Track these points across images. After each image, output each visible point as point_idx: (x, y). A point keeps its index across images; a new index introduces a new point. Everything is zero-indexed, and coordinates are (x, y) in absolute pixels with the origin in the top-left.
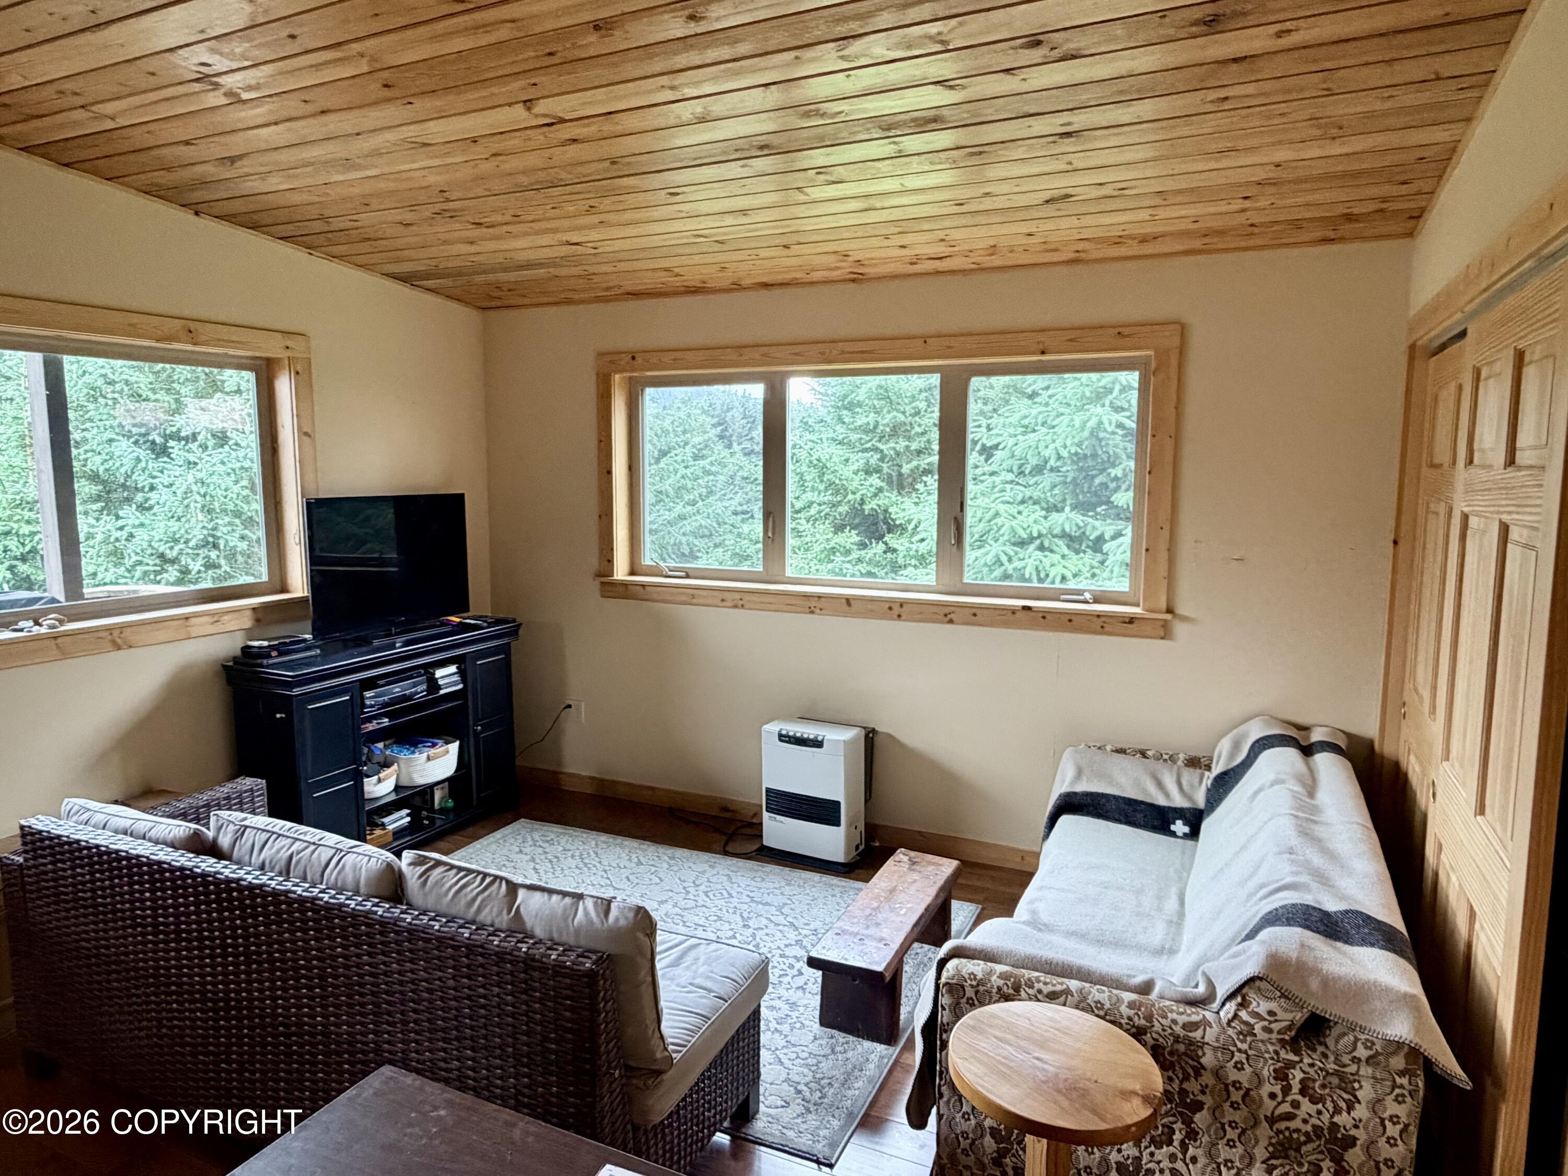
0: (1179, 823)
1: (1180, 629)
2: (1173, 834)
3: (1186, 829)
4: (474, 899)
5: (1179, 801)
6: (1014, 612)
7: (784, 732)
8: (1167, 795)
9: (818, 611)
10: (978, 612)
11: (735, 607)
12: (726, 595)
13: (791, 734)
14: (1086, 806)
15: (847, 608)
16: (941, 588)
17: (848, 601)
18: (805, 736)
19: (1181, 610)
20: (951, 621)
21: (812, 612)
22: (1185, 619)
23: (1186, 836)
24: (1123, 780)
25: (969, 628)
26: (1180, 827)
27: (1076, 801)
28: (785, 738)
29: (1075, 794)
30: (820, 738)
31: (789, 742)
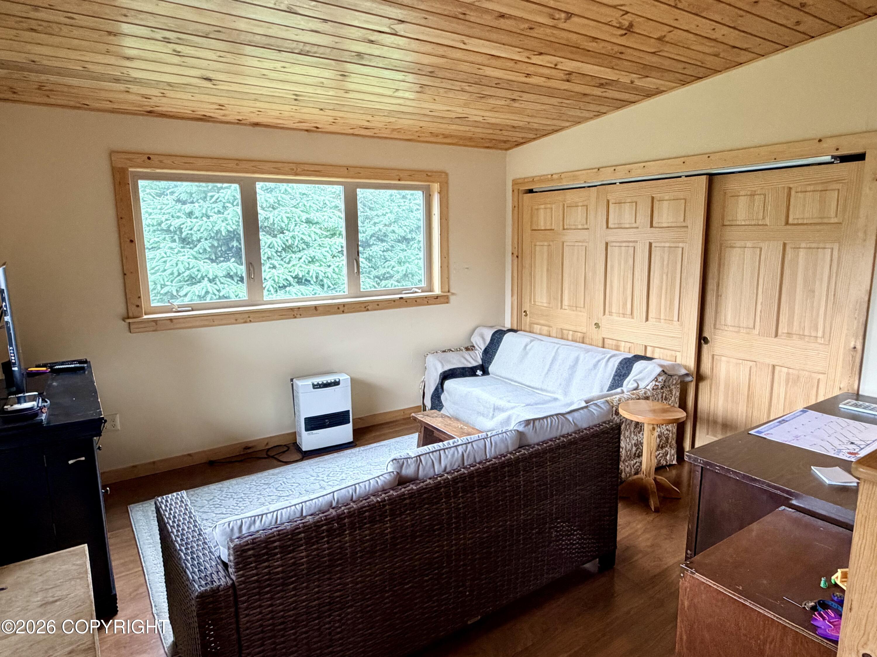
0: (478, 371)
1: (452, 298)
2: (478, 376)
3: (481, 373)
4: (558, 426)
5: (474, 364)
6: (394, 301)
7: (316, 383)
8: (470, 362)
9: (299, 316)
10: (379, 303)
11: (245, 322)
12: (237, 316)
13: (320, 383)
14: (448, 375)
15: (315, 312)
16: (352, 295)
17: (316, 308)
18: (329, 381)
19: (452, 291)
20: (368, 310)
21: (295, 317)
22: (453, 294)
23: (483, 375)
24: (455, 361)
25: (375, 312)
26: (479, 372)
27: (446, 374)
28: (316, 386)
29: (446, 371)
30: (337, 380)
31: (320, 388)
